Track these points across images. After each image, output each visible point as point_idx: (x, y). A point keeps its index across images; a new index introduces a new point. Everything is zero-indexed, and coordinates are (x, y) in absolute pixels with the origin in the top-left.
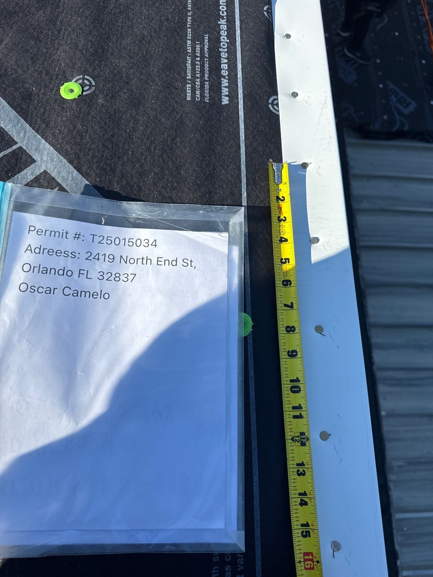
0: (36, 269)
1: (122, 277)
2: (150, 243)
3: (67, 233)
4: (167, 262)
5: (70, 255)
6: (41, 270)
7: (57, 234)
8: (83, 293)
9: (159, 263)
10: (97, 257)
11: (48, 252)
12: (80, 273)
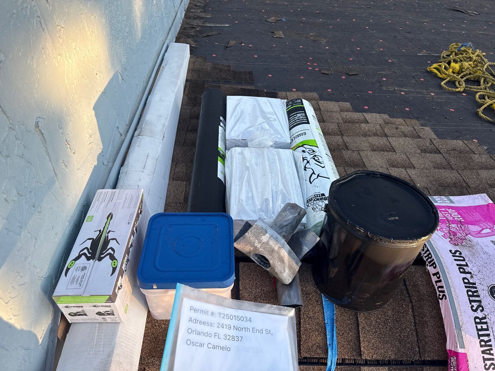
0: (195, 332)
1: (236, 338)
2: (248, 320)
3: (208, 312)
4: (257, 331)
5: (210, 325)
6: (197, 332)
7: (203, 312)
8: (217, 347)
9: (254, 331)
10: (222, 326)
11: (200, 322)
12: (215, 335)
